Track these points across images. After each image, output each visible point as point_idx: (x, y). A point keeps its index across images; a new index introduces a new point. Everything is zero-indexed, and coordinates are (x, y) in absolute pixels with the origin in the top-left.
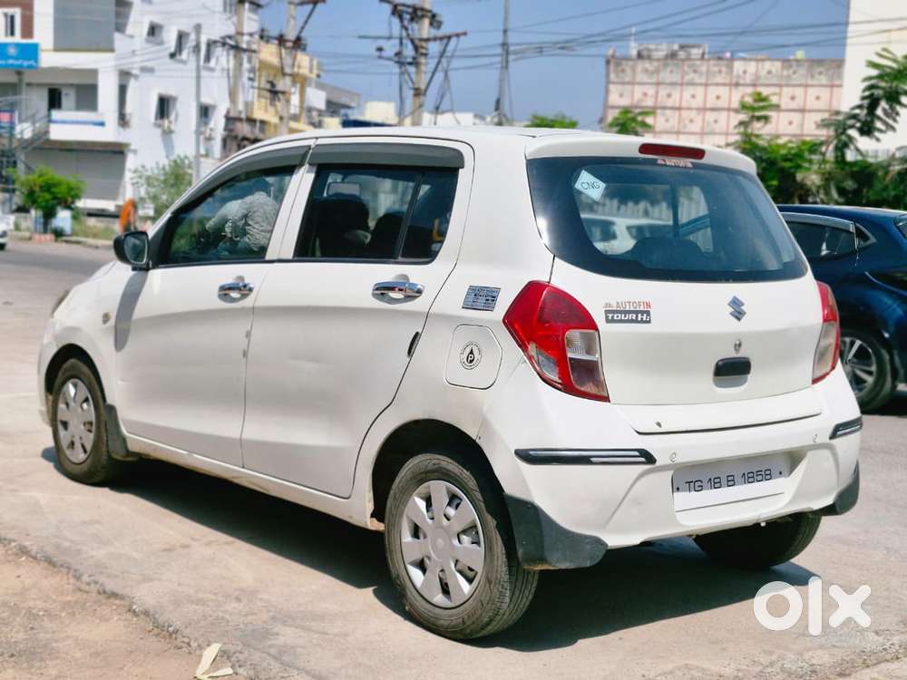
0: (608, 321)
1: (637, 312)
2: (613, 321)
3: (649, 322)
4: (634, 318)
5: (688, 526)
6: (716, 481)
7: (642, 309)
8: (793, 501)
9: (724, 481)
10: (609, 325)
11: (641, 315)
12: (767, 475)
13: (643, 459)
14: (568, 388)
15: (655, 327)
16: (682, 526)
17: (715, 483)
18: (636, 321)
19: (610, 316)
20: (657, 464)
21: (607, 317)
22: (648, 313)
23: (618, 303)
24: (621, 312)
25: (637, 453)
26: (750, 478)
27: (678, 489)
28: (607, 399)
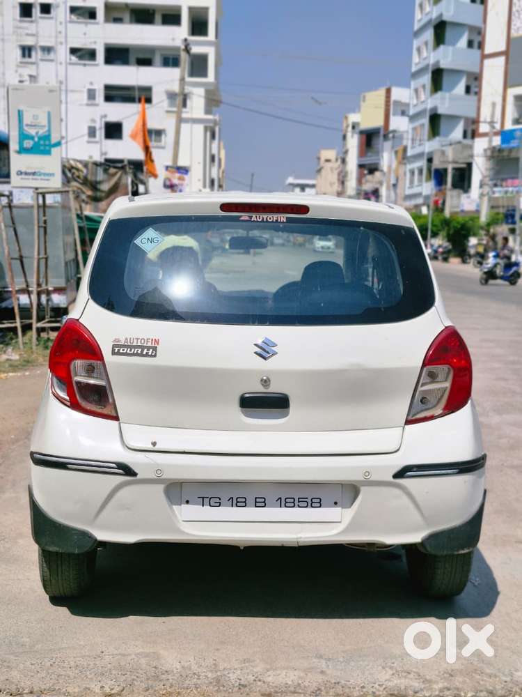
0: (113, 353)
1: (142, 347)
2: (119, 353)
3: (155, 356)
4: (139, 352)
5: (188, 534)
6: (239, 500)
7: (149, 344)
8: (347, 531)
9: (251, 501)
10: (115, 356)
11: (148, 350)
12: (316, 503)
13: (120, 471)
14: (74, 405)
15: (161, 360)
17: (239, 502)
18: (141, 355)
19: (117, 349)
20: (138, 477)
21: (113, 350)
22: (155, 349)
23: (126, 339)
24: (127, 347)
25: (114, 465)
26: (288, 502)
27: (187, 502)
28: (116, 418)
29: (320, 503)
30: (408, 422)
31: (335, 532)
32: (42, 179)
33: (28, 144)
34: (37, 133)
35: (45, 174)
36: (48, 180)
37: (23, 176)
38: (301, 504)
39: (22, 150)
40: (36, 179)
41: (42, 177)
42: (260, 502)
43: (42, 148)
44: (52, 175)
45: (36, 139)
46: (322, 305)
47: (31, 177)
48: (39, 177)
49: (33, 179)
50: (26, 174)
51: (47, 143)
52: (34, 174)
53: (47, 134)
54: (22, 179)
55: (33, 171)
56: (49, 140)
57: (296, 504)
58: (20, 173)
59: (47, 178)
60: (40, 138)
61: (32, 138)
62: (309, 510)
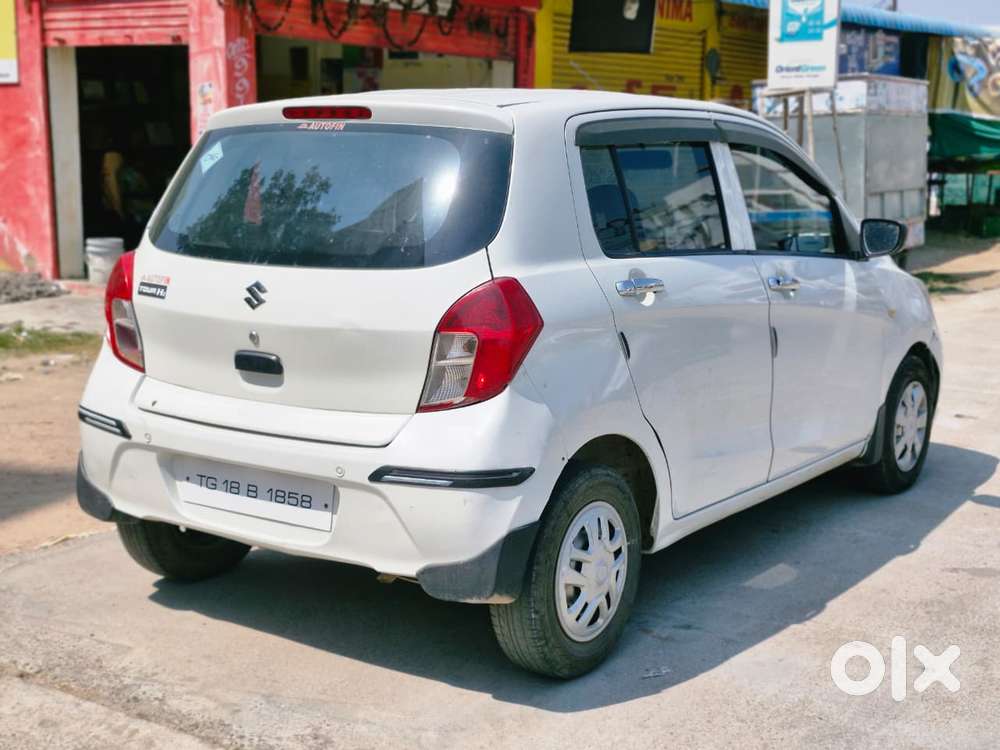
1: (157, 287)
3: (163, 297)
4: (155, 292)
5: (183, 518)
6: (234, 485)
7: (162, 283)
9: (244, 488)
10: (138, 295)
11: (161, 289)
12: (306, 501)
13: (118, 430)
15: (168, 305)
16: (179, 515)
17: (233, 487)
18: (156, 295)
20: (133, 440)
21: (140, 288)
24: (148, 285)
25: (114, 423)
26: (280, 496)
27: (188, 479)
28: (142, 370)
29: (310, 502)
30: (420, 409)
31: (320, 544)
32: (808, 76)
33: (793, 27)
34: (806, 11)
35: (813, 69)
36: (816, 76)
37: (785, 73)
38: (291, 500)
39: (786, 37)
40: (801, 77)
41: (810, 72)
42: (253, 492)
43: (811, 31)
44: (822, 68)
45: (804, 19)
46: (332, 241)
47: (793, 74)
48: (805, 74)
49: (797, 76)
50: (788, 69)
51: (818, 23)
52: (798, 69)
53: (819, 10)
54: (783, 77)
55: (797, 65)
56: (822, 19)
57: (287, 500)
58: (780, 69)
59: (815, 73)
60: (809, 18)
61: (798, 18)
62: (299, 510)
